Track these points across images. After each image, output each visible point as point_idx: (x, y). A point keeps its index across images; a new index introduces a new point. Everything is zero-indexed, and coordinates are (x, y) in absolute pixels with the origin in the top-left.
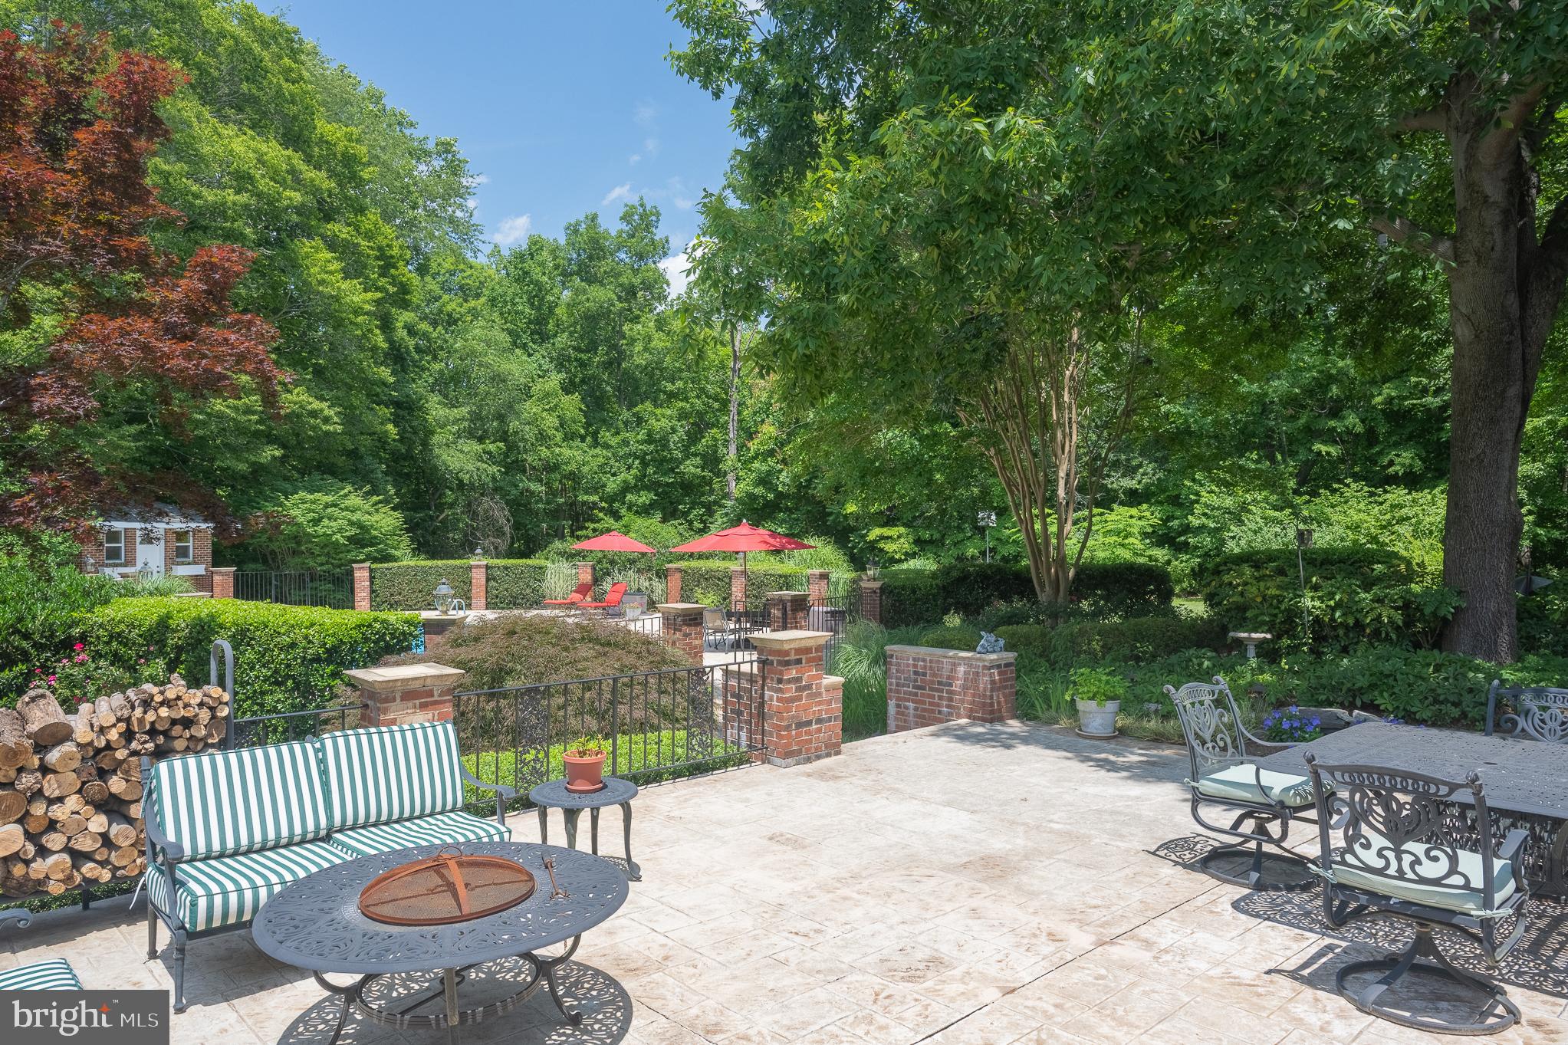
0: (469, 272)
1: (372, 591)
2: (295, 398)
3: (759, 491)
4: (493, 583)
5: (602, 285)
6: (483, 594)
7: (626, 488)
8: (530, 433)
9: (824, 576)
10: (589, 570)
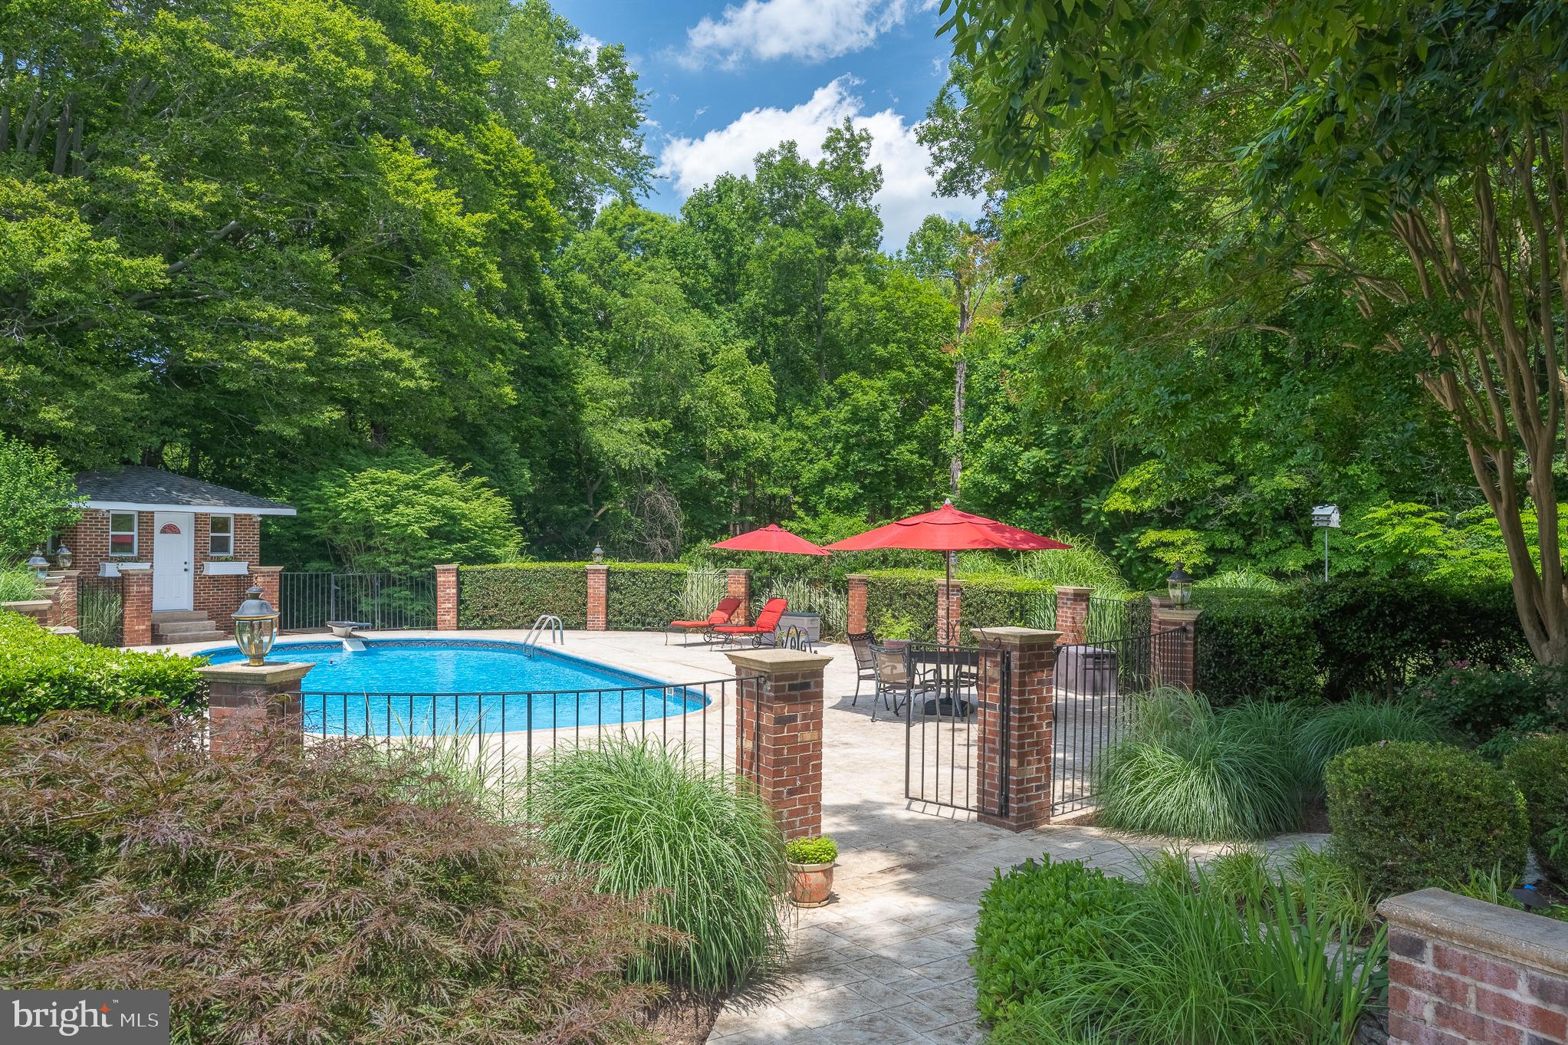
0: (649, 225)
1: (460, 602)
2: (365, 344)
3: (991, 480)
4: (615, 595)
5: (801, 229)
6: (602, 609)
7: (825, 479)
8: (703, 408)
9: (1082, 597)
10: (742, 579)
